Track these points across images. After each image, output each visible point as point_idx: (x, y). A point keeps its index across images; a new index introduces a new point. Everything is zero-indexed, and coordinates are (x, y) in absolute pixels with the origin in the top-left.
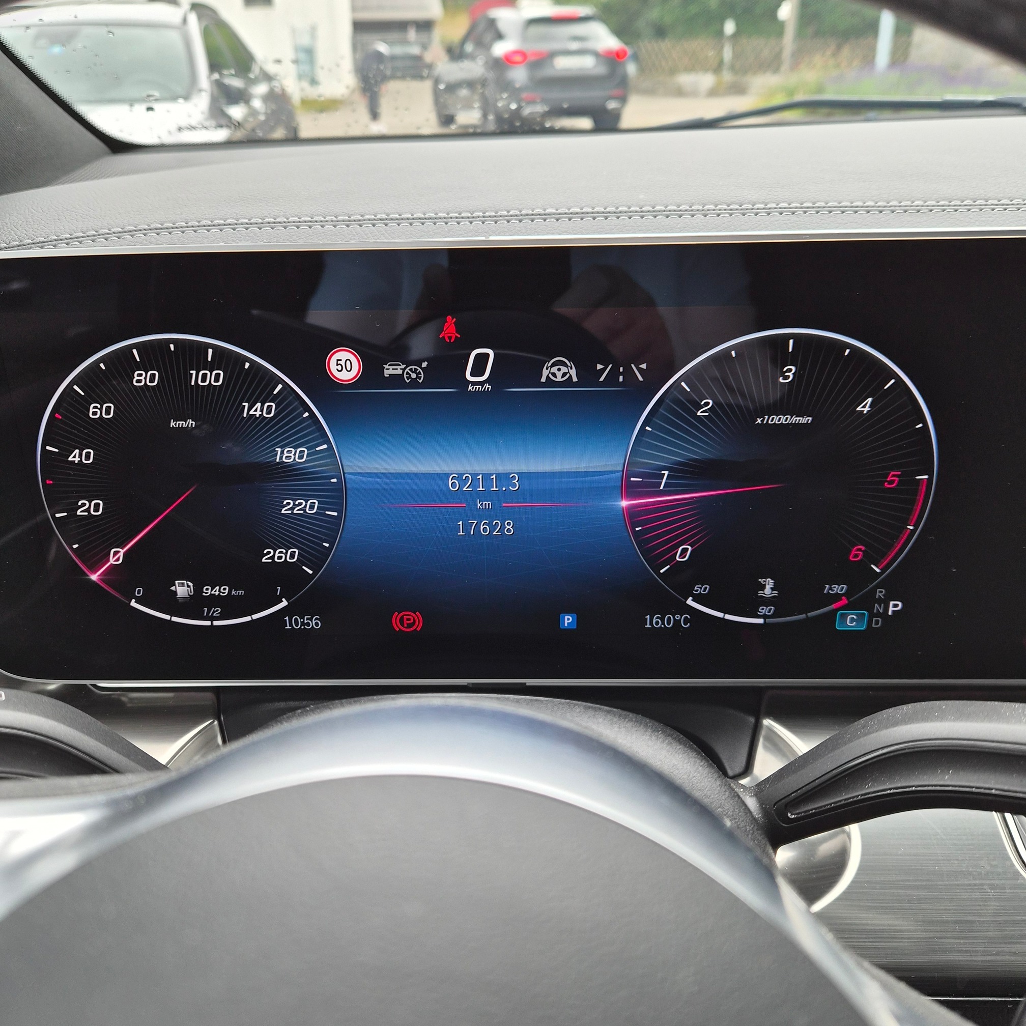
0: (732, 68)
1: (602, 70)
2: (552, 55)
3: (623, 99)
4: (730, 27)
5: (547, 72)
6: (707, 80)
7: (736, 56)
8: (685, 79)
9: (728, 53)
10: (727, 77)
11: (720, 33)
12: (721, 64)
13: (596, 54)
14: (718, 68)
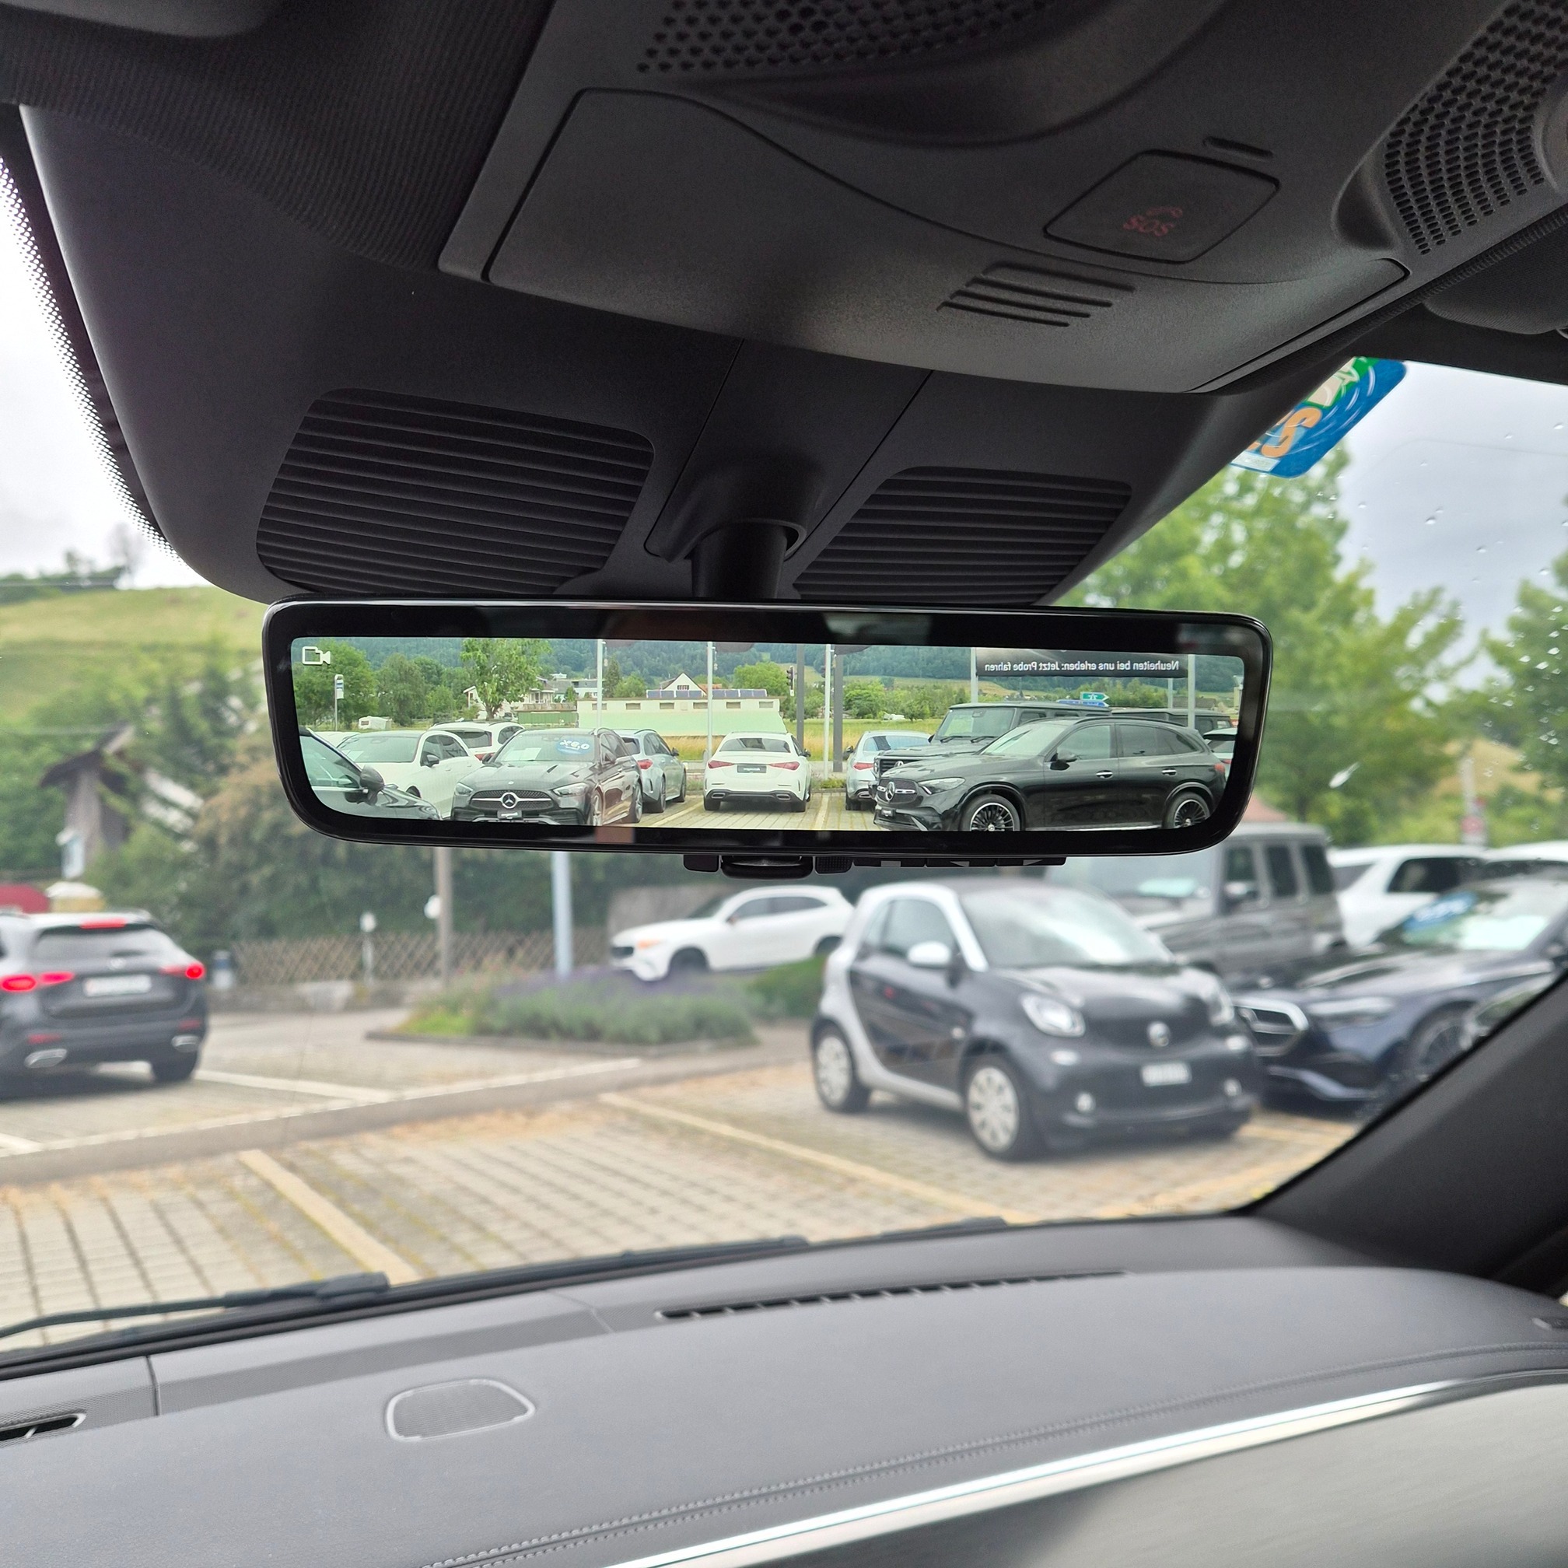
0: (376, 971)
1: (165, 994)
2: (82, 977)
3: (201, 1032)
4: (368, 922)
5: (72, 1001)
6: (342, 990)
7: (381, 957)
8: (309, 989)
9: (369, 954)
10: (371, 983)
11: (357, 929)
12: (361, 966)
13: (154, 973)
14: (356, 975)
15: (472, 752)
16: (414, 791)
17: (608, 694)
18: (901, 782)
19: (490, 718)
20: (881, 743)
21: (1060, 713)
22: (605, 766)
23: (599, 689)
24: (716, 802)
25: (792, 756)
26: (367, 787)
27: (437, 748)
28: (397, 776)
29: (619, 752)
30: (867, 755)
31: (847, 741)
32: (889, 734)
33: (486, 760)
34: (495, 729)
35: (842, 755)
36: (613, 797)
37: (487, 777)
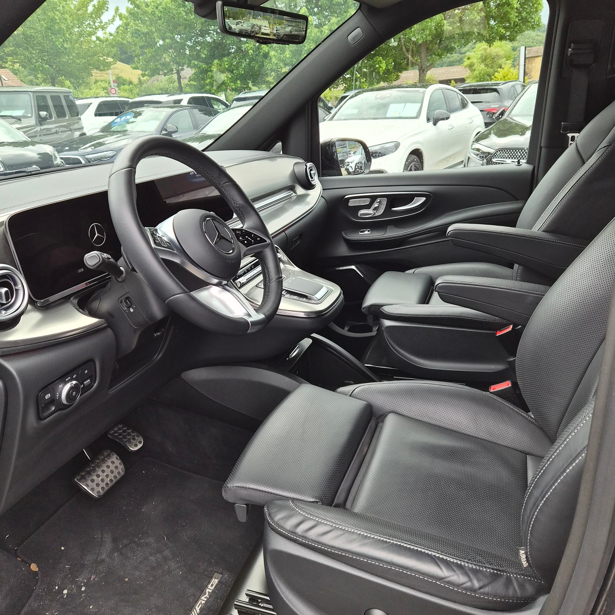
15: (240, 24)
16: (235, 29)
17: (253, 18)
18: (278, 33)
19: (242, 20)
20: (277, 28)
21: (291, 26)
22: (252, 28)
23: (252, 17)
24: (263, 34)
25: (269, 28)
26: (230, 28)
27: (237, 23)
28: (234, 27)
29: (254, 26)
30: (275, 29)
31: (274, 27)
32: (277, 26)
33: (242, 25)
34: (242, 21)
35: (273, 29)
36: (253, 32)
37: (242, 28)
